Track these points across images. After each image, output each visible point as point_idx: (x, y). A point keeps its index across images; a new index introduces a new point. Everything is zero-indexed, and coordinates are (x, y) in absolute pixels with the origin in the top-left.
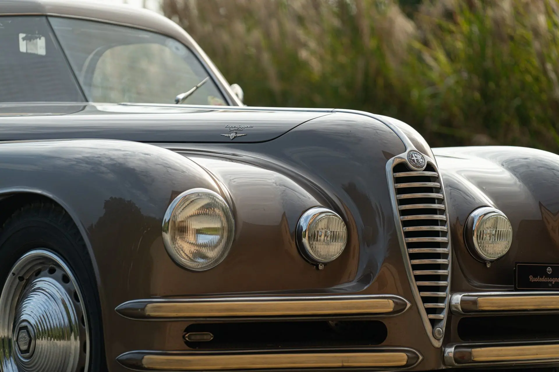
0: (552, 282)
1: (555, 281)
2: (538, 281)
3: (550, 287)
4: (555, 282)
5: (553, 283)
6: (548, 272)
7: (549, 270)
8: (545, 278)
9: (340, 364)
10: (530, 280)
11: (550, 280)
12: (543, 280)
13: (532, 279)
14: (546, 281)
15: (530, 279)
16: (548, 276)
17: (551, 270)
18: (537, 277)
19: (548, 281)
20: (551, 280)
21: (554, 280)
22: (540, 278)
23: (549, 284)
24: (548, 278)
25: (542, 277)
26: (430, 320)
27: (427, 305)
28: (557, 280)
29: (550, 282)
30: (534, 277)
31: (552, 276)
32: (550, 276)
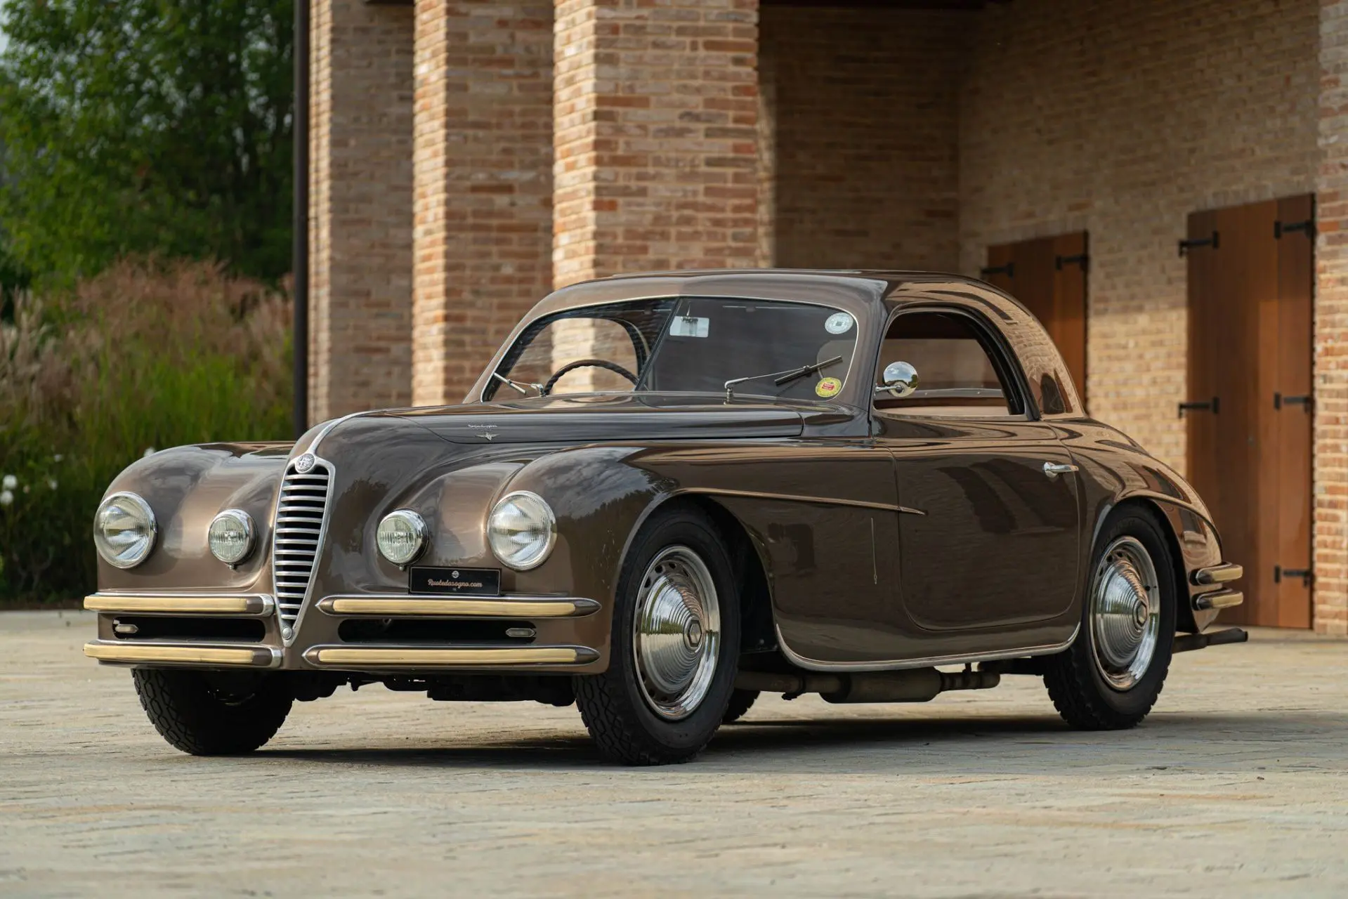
2: (438, 585)
3: (454, 592)
4: (461, 587)
5: (459, 587)
6: (453, 577)
7: (456, 574)
8: (449, 583)
9: (198, 659)
10: (430, 585)
11: (456, 584)
12: (447, 584)
13: (431, 582)
14: (450, 585)
15: (428, 583)
16: (452, 580)
18: (439, 581)
19: (452, 586)
21: (460, 585)
22: (442, 581)
24: (453, 582)
25: (445, 581)
26: (285, 620)
27: (284, 606)
28: (467, 585)
29: (454, 587)
30: (434, 581)
31: (458, 580)
32: (455, 580)
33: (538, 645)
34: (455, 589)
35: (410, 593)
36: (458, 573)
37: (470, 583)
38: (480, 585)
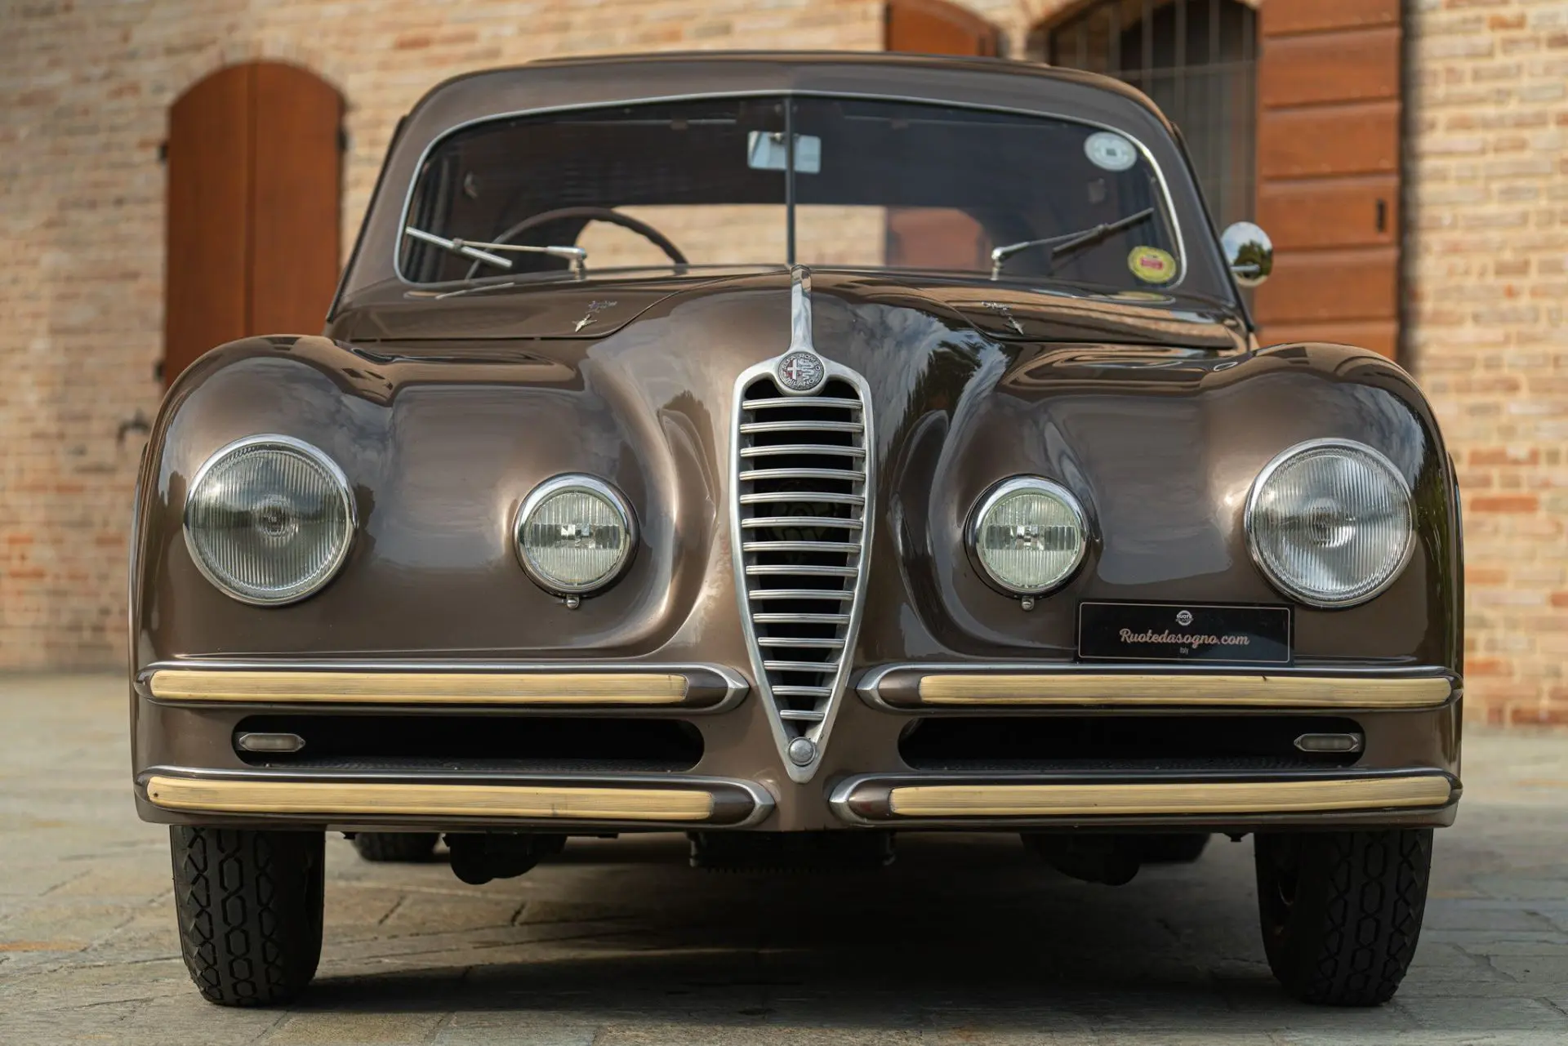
0: (1191, 643)
1: (1201, 642)
2: (1146, 642)
3: (1183, 656)
4: (1199, 645)
5: (1194, 646)
6: (1180, 622)
7: (1185, 617)
8: (1168, 636)
10: (1123, 640)
11: (1187, 639)
12: (1165, 638)
13: (1126, 635)
14: (1174, 641)
15: (1121, 636)
16: (1177, 629)
17: (1190, 617)
18: (1146, 633)
19: (1180, 641)
20: (1189, 641)
21: (1196, 641)
22: (1153, 633)
23: (1181, 649)
24: (1180, 635)
25: (1160, 633)
26: (786, 722)
27: (780, 689)
28: (1212, 640)
29: (1183, 645)
30: (1134, 632)
31: (1192, 630)
32: (1184, 631)
33: (1369, 769)
34: (1184, 651)
35: (1077, 660)
36: (1190, 615)
37: (1219, 638)
38: (1243, 640)
